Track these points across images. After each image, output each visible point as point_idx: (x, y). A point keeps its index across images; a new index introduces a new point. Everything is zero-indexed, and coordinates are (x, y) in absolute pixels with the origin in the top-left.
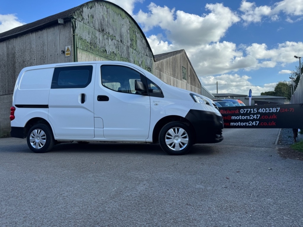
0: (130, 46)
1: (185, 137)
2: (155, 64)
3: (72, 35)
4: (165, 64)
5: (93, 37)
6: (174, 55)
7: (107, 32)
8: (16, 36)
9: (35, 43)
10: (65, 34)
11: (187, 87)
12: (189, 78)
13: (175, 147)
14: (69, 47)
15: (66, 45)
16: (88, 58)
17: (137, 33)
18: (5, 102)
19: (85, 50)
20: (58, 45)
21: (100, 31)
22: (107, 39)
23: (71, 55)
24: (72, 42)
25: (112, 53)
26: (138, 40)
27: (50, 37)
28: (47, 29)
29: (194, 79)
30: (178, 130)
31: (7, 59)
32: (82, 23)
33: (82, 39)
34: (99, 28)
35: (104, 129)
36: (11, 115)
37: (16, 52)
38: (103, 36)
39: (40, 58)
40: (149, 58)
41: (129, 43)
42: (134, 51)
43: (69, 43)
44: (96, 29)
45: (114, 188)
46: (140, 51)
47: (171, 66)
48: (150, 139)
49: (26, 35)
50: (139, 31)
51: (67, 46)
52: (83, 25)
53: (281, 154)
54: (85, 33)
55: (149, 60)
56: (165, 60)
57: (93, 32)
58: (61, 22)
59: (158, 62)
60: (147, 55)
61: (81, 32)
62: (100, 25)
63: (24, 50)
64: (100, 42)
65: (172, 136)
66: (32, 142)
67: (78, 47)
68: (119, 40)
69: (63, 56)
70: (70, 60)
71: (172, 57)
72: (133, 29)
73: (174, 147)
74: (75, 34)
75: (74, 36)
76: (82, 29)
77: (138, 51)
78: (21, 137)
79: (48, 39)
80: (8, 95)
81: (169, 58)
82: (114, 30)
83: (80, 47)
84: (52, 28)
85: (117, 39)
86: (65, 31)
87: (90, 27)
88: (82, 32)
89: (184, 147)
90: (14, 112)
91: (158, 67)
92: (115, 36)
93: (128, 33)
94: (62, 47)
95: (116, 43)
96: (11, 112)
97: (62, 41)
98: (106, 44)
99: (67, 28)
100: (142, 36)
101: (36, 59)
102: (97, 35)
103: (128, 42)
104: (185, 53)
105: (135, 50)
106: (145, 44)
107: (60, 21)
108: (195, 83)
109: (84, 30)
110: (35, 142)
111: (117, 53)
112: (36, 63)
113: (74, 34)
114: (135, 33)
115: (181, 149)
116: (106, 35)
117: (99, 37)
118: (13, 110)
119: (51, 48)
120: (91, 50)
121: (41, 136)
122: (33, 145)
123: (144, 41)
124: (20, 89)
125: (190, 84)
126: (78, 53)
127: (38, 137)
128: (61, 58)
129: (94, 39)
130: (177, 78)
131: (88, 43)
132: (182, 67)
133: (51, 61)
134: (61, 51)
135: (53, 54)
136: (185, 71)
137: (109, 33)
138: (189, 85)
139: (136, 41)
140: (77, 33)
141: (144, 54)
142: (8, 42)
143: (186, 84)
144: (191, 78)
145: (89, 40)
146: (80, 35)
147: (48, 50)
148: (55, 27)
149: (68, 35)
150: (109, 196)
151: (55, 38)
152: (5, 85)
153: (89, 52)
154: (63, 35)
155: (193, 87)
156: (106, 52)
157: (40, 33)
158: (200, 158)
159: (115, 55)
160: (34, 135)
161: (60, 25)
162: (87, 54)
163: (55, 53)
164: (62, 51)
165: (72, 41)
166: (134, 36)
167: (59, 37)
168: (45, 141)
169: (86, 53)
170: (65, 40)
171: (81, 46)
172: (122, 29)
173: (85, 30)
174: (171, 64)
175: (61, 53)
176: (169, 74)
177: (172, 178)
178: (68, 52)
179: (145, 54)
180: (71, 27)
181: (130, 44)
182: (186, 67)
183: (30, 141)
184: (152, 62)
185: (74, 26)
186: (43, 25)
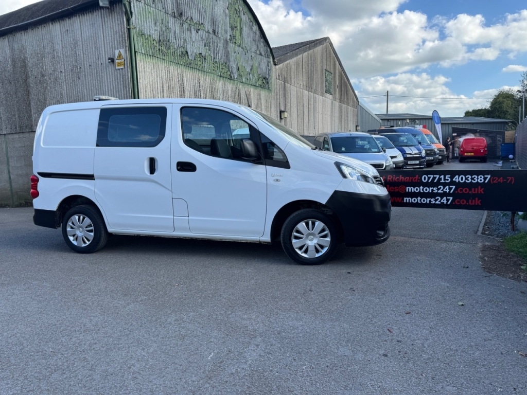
0: (230, 39)
1: (325, 236)
2: (276, 70)
3: (126, 30)
4: (293, 67)
5: (164, 29)
6: (310, 49)
7: (188, 18)
8: (25, 28)
9: (60, 42)
10: (113, 25)
11: (334, 107)
12: (337, 90)
13: (309, 252)
14: (122, 51)
15: (116, 48)
16: (155, 70)
17: (242, 14)
18: (16, 146)
19: (150, 55)
20: (102, 47)
21: (175, 17)
22: (189, 30)
23: (126, 66)
24: (126, 42)
25: (198, 56)
26: (244, 26)
27: (86, 32)
28: (79, 16)
29: (347, 91)
30: (313, 224)
31: (12, 69)
32: (143, 4)
33: (143, 34)
34: (173, 11)
35: (190, 218)
36: (32, 189)
37: (27, 58)
38: (182, 25)
39: (70, 71)
40: (264, 60)
41: (229, 34)
42: (238, 49)
43: (121, 43)
44: (168, 14)
45: (210, 354)
46: (248, 48)
47: (304, 70)
48: (267, 238)
49: (43, 26)
50: (246, 10)
51: (118, 49)
52: (144, 8)
53: (485, 260)
54: (149, 22)
55: (264, 63)
56: (294, 59)
57: (162, 20)
58: (104, 4)
59: (281, 65)
60: (261, 54)
61: (141, 22)
62: (175, 5)
63: (42, 54)
64: (175, 37)
65: (303, 234)
66: (71, 236)
67: (137, 50)
68: (211, 31)
69: (111, 67)
70: (125, 75)
71: (306, 53)
72: (236, 6)
73: (306, 252)
74: (132, 27)
75: (129, 30)
76: (143, 15)
77: (244, 47)
78: (53, 225)
79: (83, 36)
80: (20, 134)
81: (301, 55)
82: (200, 12)
83: (141, 50)
84: (89, 13)
85: (206, 29)
86: (112, 20)
87: (157, 10)
88: (144, 21)
89: (324, 251)
90: (37, 184)
91: (281, 74)
92: (202, 24)
93: (226, 15)
94: (109, 50)
95: (204, 37)
96: (32, 185)
97: (109, 39)
98: (187, 41)
99: (116, 13)
100: (252, 19)
101: (63, 71)
102: (170, 25)
103: (226, 32)
104: (331, 44)
105: (239, 46)
106: (258, 32)
107: (102, 2)
108: (347, 99)
109: (146, 18)
110: (75, 237)
111: (207, 54)
112: (65, 79)
113: (128, 27)
114: (240, 13)
115: (317, 255)
116: (187, 22)
117: (174, 29)
118: (35, 181)
119: (90, 52)
120: (161, 54)
121: (86, 226)
122: (73, 240)
123: (255, 27)
124: (44, 145)
125: (338, 100)
126: (137, 62)
127: (80, 227)
128: (109, 71)
129: (165, 34)
130: (315, 93)
131: (155, 42)
132: (324, 71)
133: (90, 75)
134: (107, 59)
135: (94, 63)
136: (330, 77)
137: (191, 18)
138: (337, 104)
139: (241, 29)
140: (134, 24)
141: (255, 53)
142: (11, 37)
143: (332, 103)
144: (341, 91)
145: (156, 36)
146: (139, 28)
147: (85, 56)
148: (93, 12)
149: (119, 28)
150: (203, 373)
151: (96, 34)
152: (14, 115)
153: (158, 58)
154: (109, 27)
155: (344, 106)
156: (188, 55)
157: (67, 22)
158: (349, 273)
159: (203, 59)
160: (73, 223)
161: (103, 9)
162: (153, 63)
163: (97, 61)
164: (109, 59)
165: (125, 40)
166: (238, 19)
167: (102, 32)
168: (92, 234)
169: (152, 61)
170: (113, 37)
171: (143, 48)
172: (216, 8)
173: (149, 17)
174: (304, 67)
175: (107, 62)
176: (302, 86)
177: (301, 328)
178: (121, 60)
179: (258, 52)
180: (122, 14)
181: (231, 36)
182: (332, 70)
183: (68, 234)
184: (271, 67)
185: (129, 12)
186: (72, 8)
